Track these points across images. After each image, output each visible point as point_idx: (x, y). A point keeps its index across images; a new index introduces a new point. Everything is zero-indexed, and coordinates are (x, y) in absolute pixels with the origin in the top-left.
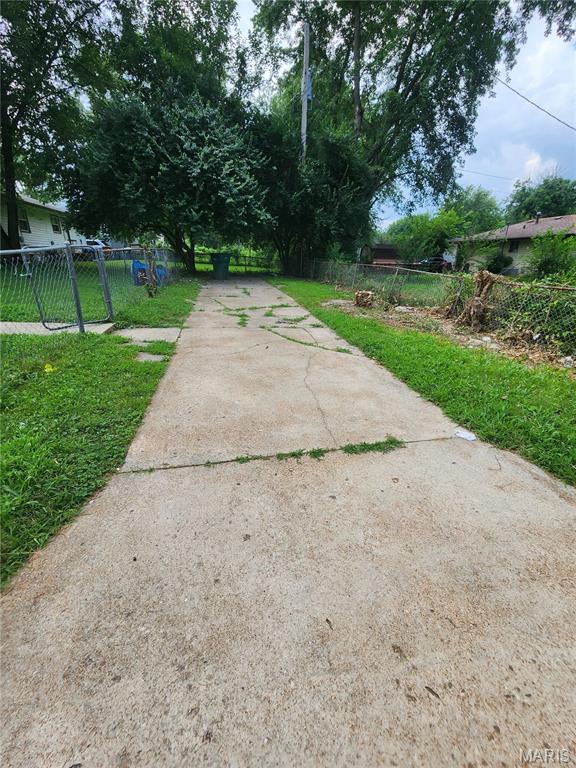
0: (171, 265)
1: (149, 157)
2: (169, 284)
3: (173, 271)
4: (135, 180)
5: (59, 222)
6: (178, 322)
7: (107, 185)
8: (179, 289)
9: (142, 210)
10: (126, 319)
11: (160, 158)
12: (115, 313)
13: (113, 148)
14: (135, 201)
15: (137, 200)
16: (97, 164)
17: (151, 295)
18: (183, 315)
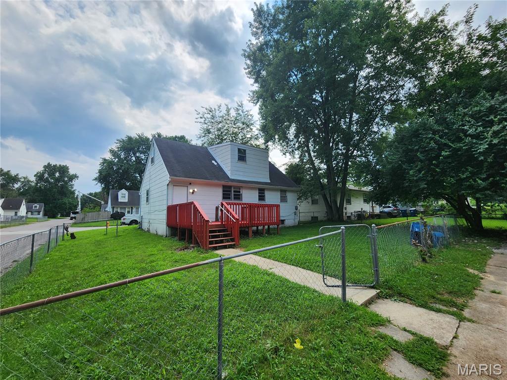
0: (450, 222)
1: (432, 149)
2: (447, 246)
3: (453, 230)
4: (419, 167)
5: (368, 198)
6: (454, 305)
7: (397, 174)
8: (459, 252)
9: (423, 185)
10: (390, 288)
11: (442, 147)
12: (382, 279)
13: (404, 151)
14: (417, 181)
15: (420, 180)
16: (391, 163)
17: (424, 260)
18: (463, 295)
